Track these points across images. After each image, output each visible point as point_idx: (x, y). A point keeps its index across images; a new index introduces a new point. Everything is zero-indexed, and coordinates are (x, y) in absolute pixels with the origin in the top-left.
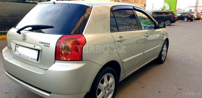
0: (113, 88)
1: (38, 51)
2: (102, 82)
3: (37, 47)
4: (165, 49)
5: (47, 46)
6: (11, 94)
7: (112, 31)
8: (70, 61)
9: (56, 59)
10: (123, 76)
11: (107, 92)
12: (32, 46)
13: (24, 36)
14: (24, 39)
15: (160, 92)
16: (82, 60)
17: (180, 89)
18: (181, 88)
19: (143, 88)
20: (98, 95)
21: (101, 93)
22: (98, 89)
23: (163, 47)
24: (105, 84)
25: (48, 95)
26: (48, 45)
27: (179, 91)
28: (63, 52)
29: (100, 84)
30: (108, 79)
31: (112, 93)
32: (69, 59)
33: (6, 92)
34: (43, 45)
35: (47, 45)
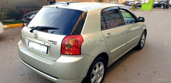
0: (103, 72)
1: (47, 47)
2: (95, 69)
3: (46, 44)
4: (143, 37)
5: (55, 44)
6: (25, 76)
8: (72, 55)
9: (61, 54)
10: (110, 63)
11: (98, 76)
12: (43, 43)
14: (36, 37)
15: (139, 74)
16: (81, 54)
17: (155, 72)
18: (156, 71)
19: (126, 71)
20: (92, 78)
21: (94, 77)
22: (92, 74)
23: (142, 36)
24: (97, 70)
25: (56, 79)
26: (56, 43)
27: (154, 73)
28: (66, 48)
29: (93, 70)
30: (99, 66)
31: (102, 76)
32: (71, 54)
33: (21, 74)
34: (51, 43)
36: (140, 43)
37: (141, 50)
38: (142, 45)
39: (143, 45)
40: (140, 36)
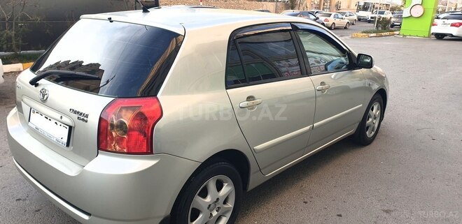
0: (230, 205)
1: (68, 127)
2: (204, 194)
3: (65, 119)
4: (376, 111)
5: (83, 120)
6: (27, 202)
7: (229, 85)
8: (128, 153)
9: (99, 148)
10: (255, 180)
11: (215, 213)
12: (58, 116)
13: (43, 93)
14: (44, 101)
15: (340, 216)
16: (151, 153)
17: (387, 211)
18: (392, 208)
19: (306, 203)
20: (192, 221)
21: (201, 216)
22: (193, 209)
24: (208, 199)
26: (85, 119)
27: (385, 215)
28: (114, 134)
29: (198, 199)
30: (219, 186)
31: (229, 215)
32: (125, 150)
33: (19, 197)
34: (77, 116)
35: (83, 117)
36: (363, 127)
37: (368, 147)
38: (369, 134)
39: (373, 133)
40: (360, 107)
